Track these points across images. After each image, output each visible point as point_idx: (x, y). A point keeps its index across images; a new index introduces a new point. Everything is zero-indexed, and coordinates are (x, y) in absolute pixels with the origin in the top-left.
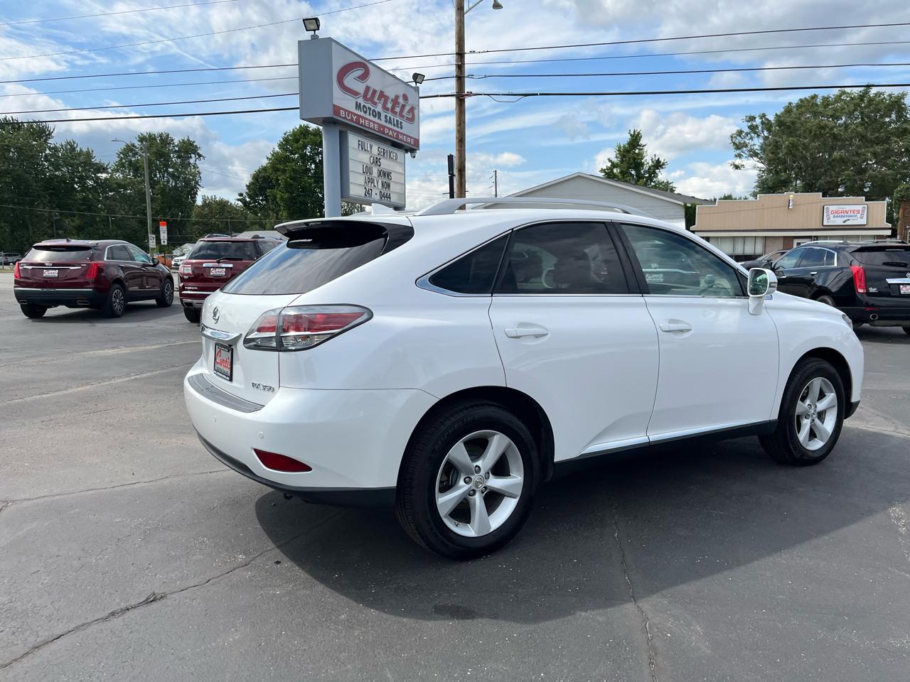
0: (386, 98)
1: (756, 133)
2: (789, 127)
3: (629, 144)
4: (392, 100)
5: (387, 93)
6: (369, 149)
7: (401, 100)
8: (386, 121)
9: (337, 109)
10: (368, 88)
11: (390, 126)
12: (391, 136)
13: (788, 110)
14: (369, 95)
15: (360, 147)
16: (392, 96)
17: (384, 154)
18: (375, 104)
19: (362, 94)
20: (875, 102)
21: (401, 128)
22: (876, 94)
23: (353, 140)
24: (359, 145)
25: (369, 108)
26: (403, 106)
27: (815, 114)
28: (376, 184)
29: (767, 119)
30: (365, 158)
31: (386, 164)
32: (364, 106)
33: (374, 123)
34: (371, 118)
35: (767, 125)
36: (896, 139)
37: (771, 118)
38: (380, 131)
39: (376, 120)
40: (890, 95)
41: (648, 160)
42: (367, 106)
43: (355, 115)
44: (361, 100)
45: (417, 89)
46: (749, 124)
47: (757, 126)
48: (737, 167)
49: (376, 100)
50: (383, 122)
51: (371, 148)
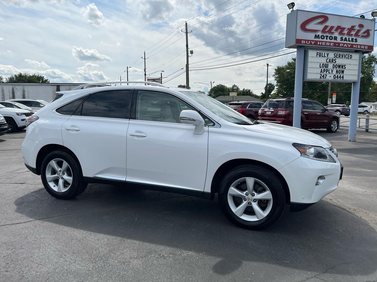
0: (343, 29)
4: (348, 29)
5: (343, 26)
6: (326, 55)
7: (357, 28)
8: (341, 40)
9: (298, 41)
10: (326, 27)
11: (345, 42)
12: (345, 47)
14: (327, 29)
15: (318, 56)
16: (348, 27)
17: (339, 56)
18: (333, 33)
19: (321, 31)
21: (356, 41)
23: (312, 54)
24: (317, 54)
25: (327, 36)
26: (359, 31)
28: (330, 71)
30: (323, 60)
31: (339, 61)
32: (322, 36)
33: (330, 42)
34: (328, 40)
38: (335, 46)
39: (333, 41)
42: (325, 35)
43: (313, 41)
44: (320, 34)
45: (373, 20)
49: (333, 31)
50: (339, 40)
51: (328, 55)
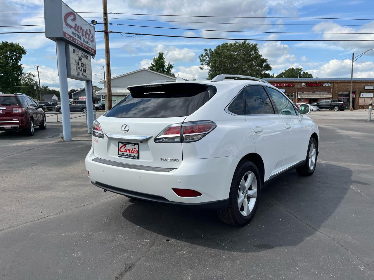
0: (83, 30)
1: (207, 56)
2: (219, 54)
3: (159, 57)
5: (83, 28)
7: (88, 32)
8: (83, 41)
9: (65, 34)
10: (76, 25)
11: (85, 43)
12: (85, 48)
13: (218, 48)
14: (77, 28)
15: (74, 52)
16: (85, 30)
17: (83, 56)
19: (74, 28)
20: (247, 46)
21: (89, 45)
22: (248, 44)
23: (71, 48)
25: (77, 35)
26: (89, 35)
27: (228, 50)
28: (81, 70)
29: (212, 51)
30: (76, 57)
31: (84, 61)
33: (79, 41)
34: (78, 39)
35: (211, 52)
36: (255, 60)
37: (213, 50)
38: (81, 45)
40: (252, 44)
41: (167, 64)
42: (76, 33)
43: (72, 37)
44: (73, 30)
45: (94, 28)
46: (205, 52)
47: (208, 53)
48: (201, 69)
49: (79, 31)
50: (82, 41)
51: (78, 53)
